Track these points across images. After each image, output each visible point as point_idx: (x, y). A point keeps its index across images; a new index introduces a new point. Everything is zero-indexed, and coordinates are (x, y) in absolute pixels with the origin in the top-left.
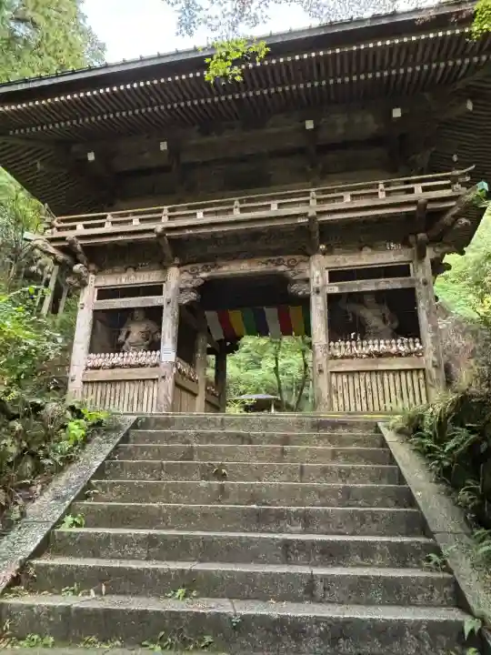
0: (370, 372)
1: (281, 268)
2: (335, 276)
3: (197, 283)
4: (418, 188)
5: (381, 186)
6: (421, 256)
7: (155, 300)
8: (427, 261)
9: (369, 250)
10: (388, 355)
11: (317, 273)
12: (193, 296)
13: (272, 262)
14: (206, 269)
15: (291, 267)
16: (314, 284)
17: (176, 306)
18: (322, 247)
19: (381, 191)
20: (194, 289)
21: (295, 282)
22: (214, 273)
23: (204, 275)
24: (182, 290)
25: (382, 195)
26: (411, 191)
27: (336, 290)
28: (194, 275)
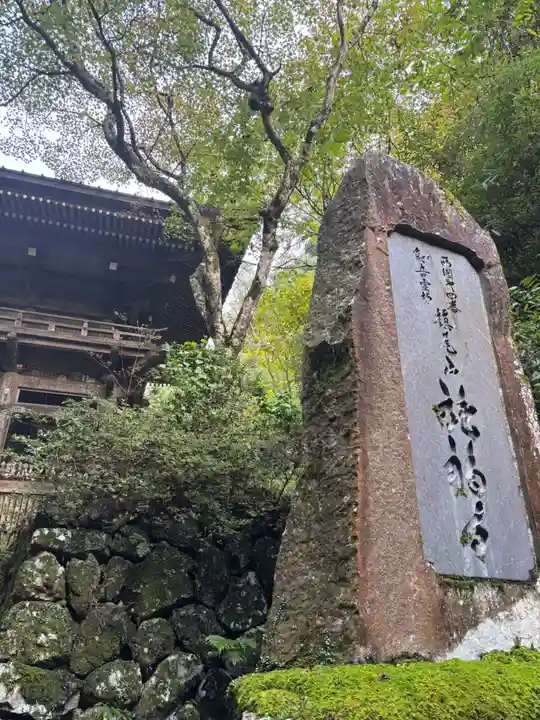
2: (26, 396)
4: (117, 334)
5: (86, 325)
6: (109, 392)
9: (65, 379)
11: (7, 391)
18: (20, 366)
19: (85, 329)
25: (84, 333)
26: (110, 335)
27: (23, 410)
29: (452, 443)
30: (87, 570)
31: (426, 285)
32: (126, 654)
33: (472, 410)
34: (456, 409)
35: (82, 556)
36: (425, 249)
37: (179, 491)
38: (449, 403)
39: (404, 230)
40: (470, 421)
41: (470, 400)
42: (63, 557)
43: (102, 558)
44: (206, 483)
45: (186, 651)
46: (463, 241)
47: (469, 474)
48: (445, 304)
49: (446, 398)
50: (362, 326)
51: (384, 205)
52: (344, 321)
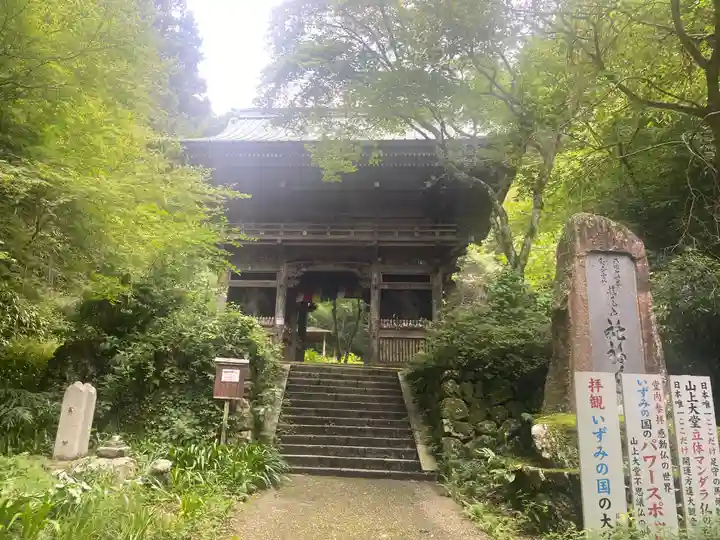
0: (402, 339)
1: (355, 270)
2: (387, 278)
3: (300, 274)
4: (437, 232)
5: (417, 229)
6: (437, 271)
7: (271, 283)
8: (440, 275)
9: (407, 265)
10: (413, 329)
11: (375, 276)
12: (297, 282)
13: (348, 265)
14: (307, 266)
15: (360, 269)
16: (374, 283)
17: (284, 289)
18: (380, 259)
19: (417, 231)
20: (297, 278)
21: (361, 280)
22: (311, 269)
23: (304, 270)
24: (289, 278)
25: (416, 235)
26: (433, 233)
27: (386, 287)
28: (299, 269)
29: (612, 344)
30: (468, 387)
31: (604, 275)
32: (489, 417)
33: (623, 329)
34: (615, 330)
35: (466, 381)
36: (604, 258)
37: (503, 353)
38: (612, 328)
39: (594, 253)
40: (620, 334)
41: (622, 326)
42: (458, 381)
43: (474, 382)
44: (512, 349)
45: (514, 418)
46: (626, 248)
47: (619, 355)
48: (614, 283)
49: (609, 326)
50: (572, 304)
51: (583, 241)
52: (566, 300)
